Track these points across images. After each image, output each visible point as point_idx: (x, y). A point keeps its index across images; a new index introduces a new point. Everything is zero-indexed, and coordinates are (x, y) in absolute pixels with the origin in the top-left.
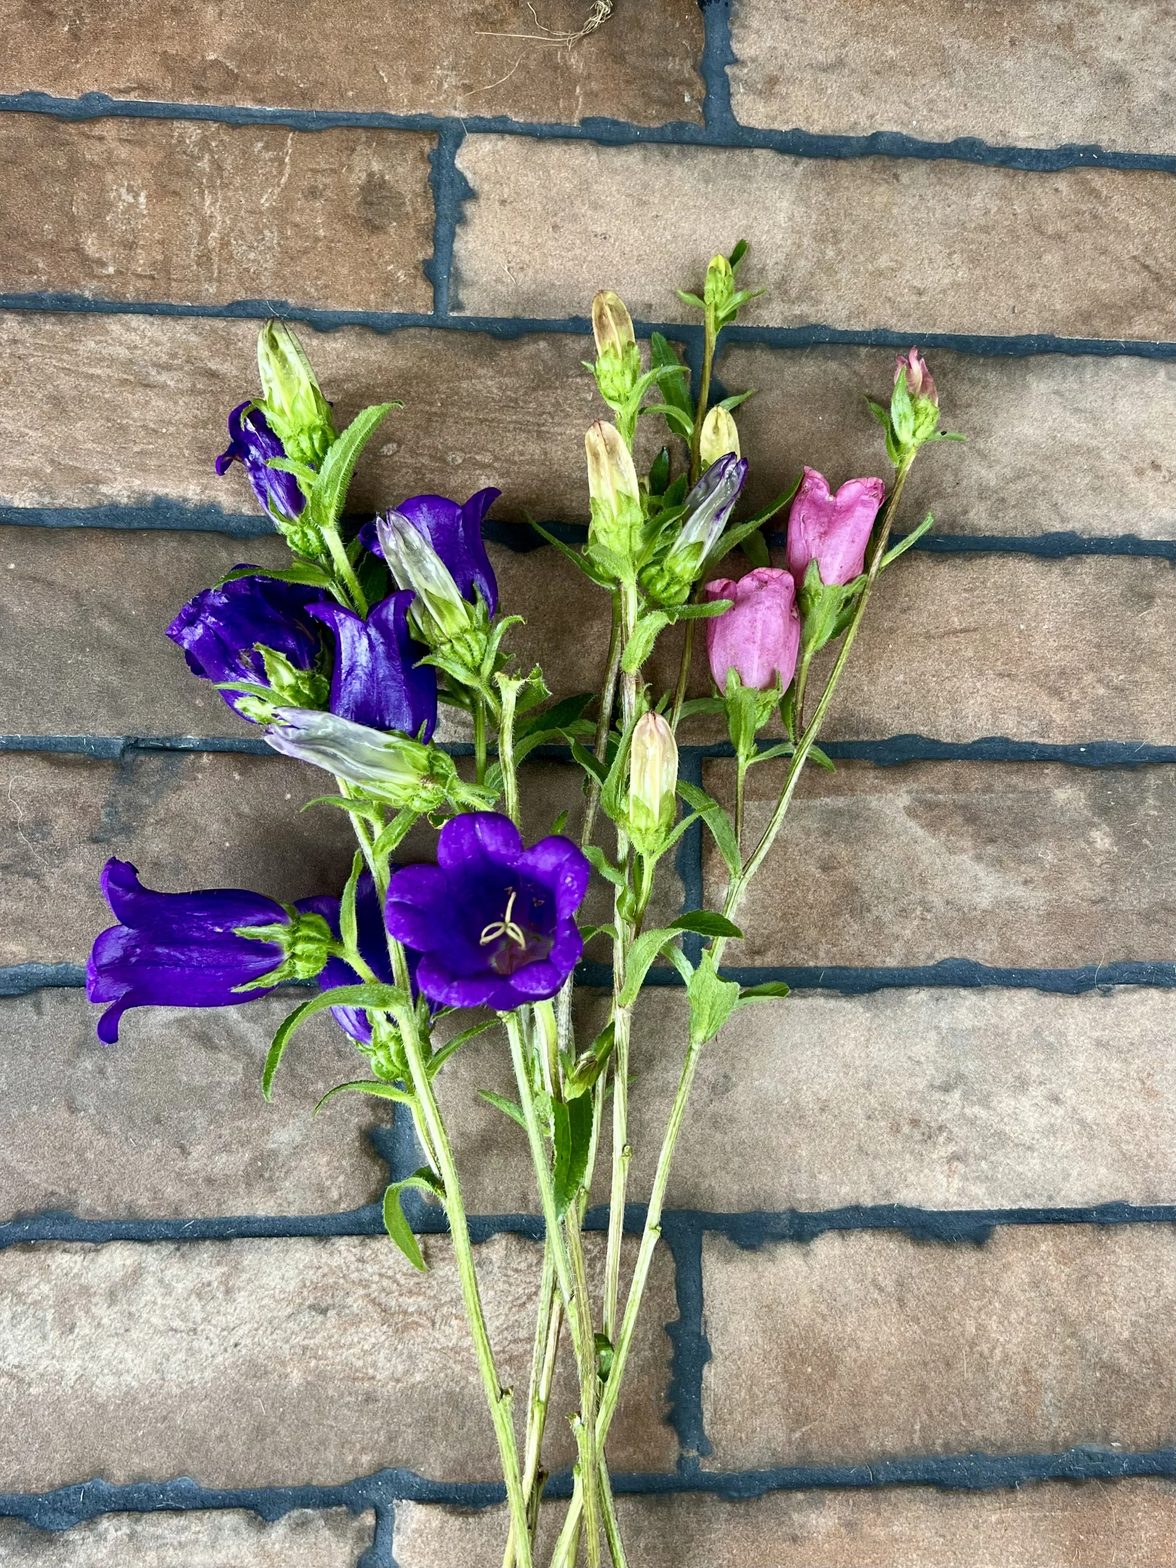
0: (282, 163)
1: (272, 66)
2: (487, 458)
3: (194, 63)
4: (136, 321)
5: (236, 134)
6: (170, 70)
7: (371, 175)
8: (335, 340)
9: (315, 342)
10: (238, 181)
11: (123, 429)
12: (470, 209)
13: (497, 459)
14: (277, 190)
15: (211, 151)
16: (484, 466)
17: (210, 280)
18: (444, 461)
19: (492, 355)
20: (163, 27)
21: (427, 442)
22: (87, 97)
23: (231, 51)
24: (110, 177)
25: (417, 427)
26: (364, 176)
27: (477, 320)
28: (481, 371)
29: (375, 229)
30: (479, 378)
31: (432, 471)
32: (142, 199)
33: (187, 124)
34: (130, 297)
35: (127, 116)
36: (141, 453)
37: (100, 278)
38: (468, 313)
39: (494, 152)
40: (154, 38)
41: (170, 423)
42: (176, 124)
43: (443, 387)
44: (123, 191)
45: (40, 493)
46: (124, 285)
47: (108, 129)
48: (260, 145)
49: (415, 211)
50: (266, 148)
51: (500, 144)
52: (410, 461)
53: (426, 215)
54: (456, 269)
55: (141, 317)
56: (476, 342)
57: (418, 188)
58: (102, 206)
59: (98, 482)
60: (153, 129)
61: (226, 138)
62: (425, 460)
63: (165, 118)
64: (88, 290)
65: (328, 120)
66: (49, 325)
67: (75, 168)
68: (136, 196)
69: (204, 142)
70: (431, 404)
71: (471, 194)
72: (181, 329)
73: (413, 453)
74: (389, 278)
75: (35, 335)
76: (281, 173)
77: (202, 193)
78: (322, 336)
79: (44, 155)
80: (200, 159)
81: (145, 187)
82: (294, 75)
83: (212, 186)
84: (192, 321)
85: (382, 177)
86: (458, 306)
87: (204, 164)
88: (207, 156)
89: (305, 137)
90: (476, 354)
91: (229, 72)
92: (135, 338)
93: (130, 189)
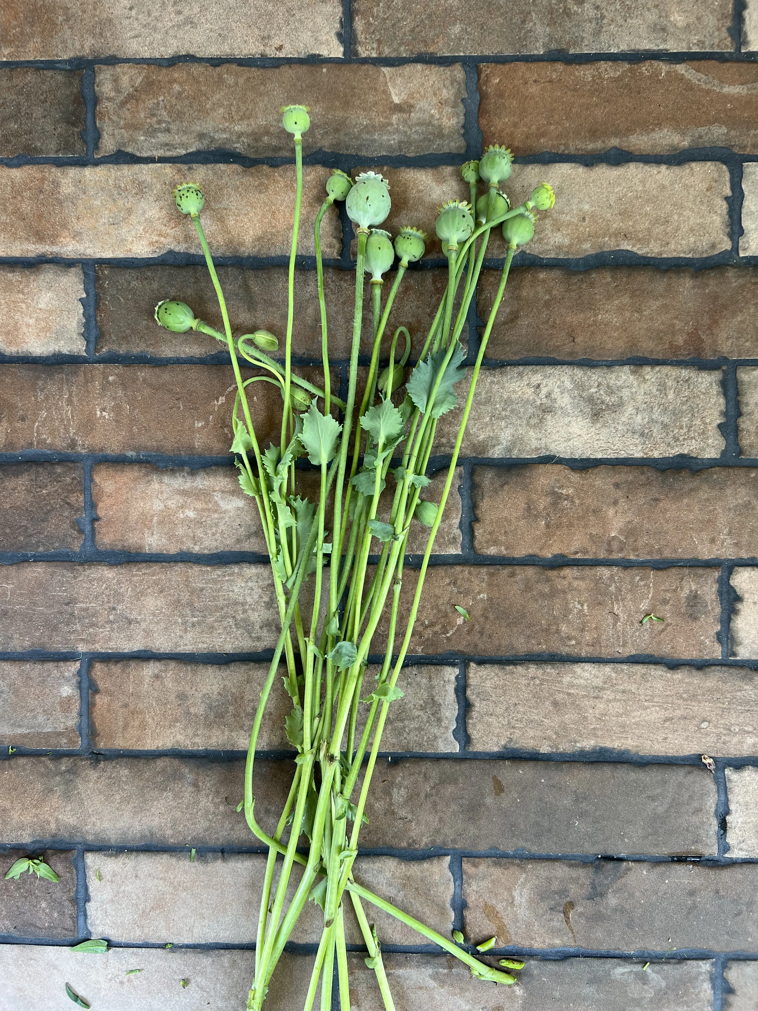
0: (649, 587)
1: (642, 537)
2: (750, 729)
3: (605, 538)
4: (587, 666)
5: (626, 572)
6: (594, 542)
7: (691, 591)
8: (678, 673)
9: (669, 675)
10: (629, 596)
11: (585, 718)
12: (739, 606)
13: (755, 729)
14: (647, 601)
15: (615, 582)
16: (749, 732)
17: (619, 646)
18: (730, 730)
19: (751, 679)
20: (589, 520)
21: (722, 722)
22: (555, 556)
23: (621, 531)
24: (569, 596)
25: (717, 715)
26: (688, 592)
27: (742, 661)
28: (747, 687)
29: (694, 618)
30: (745, 690)
31: (725, 735)
32: (585, 607)
33: (603, 568)
34: (583, 655)
35: (575, 565)
36: (594, 729)
37: (569, 646)
38: (738, 658)
39: (750, 577)
40: (586, 526)
41: (606, 715)
42: (598, 569)
43: (728, 696)
44: (576, 603)
45: (551, 747)
46: (580, 649)
47: (567, 572)
48: (638, 578)
49: (713, 609)
50: (641, 580)
51: (753, 573)
52: (714, 730)
53: (718, 610)
54: (732, 636)
55: (589, 664)
56: (743, 672)
57: (714, 597)
58: (567, 611)
59: (576, 742)
60: (588, 572)
61: (622, 575)
62: (722, 730)
63: (592, 566)
64: (564, 650)
65: (668, 563)
66: (549, 669)
67: (554, 593)
68: (582, 606)
69: (612, 578)
70: (723, 704)
71: (739, 599)
72: (607, 669)
73: (716, 727)
74: (702, 643)
75: (543, 674)
76: (649, 592)
77: (612, 603)
78: (671, 672)
79: (540, 587)
80: (610, 586)
81: (586, 601)
82: (652, 541)
83: (617, 600)
84: (612, 665)
85: (697, 592)
86: (734, 654)
87: (612, 588)
88: (613, 585)
89: (660, 573)
90: (743, 678)
91: (621, 542)
92: (586, 674)
93: (579, 602)
